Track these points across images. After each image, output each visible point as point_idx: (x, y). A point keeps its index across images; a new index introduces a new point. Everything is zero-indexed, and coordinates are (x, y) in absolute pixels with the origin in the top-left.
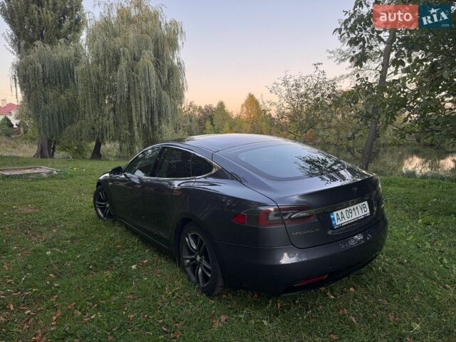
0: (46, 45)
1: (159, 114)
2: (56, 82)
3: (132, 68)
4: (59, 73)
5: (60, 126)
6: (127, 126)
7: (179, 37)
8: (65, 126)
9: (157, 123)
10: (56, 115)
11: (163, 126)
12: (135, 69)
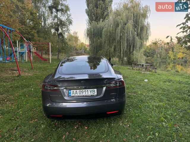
0: (96, 22)
1: (133, 47)
2: (97, 35)
3: (123, 28)
4: (99, 32)
5: (97, 51)
6: (119, 51)
7: (148, 12)
8: (98, 51)
9: (131, 51)
10: (96, 48)
11: (134, 52)
12: (124, 29)
